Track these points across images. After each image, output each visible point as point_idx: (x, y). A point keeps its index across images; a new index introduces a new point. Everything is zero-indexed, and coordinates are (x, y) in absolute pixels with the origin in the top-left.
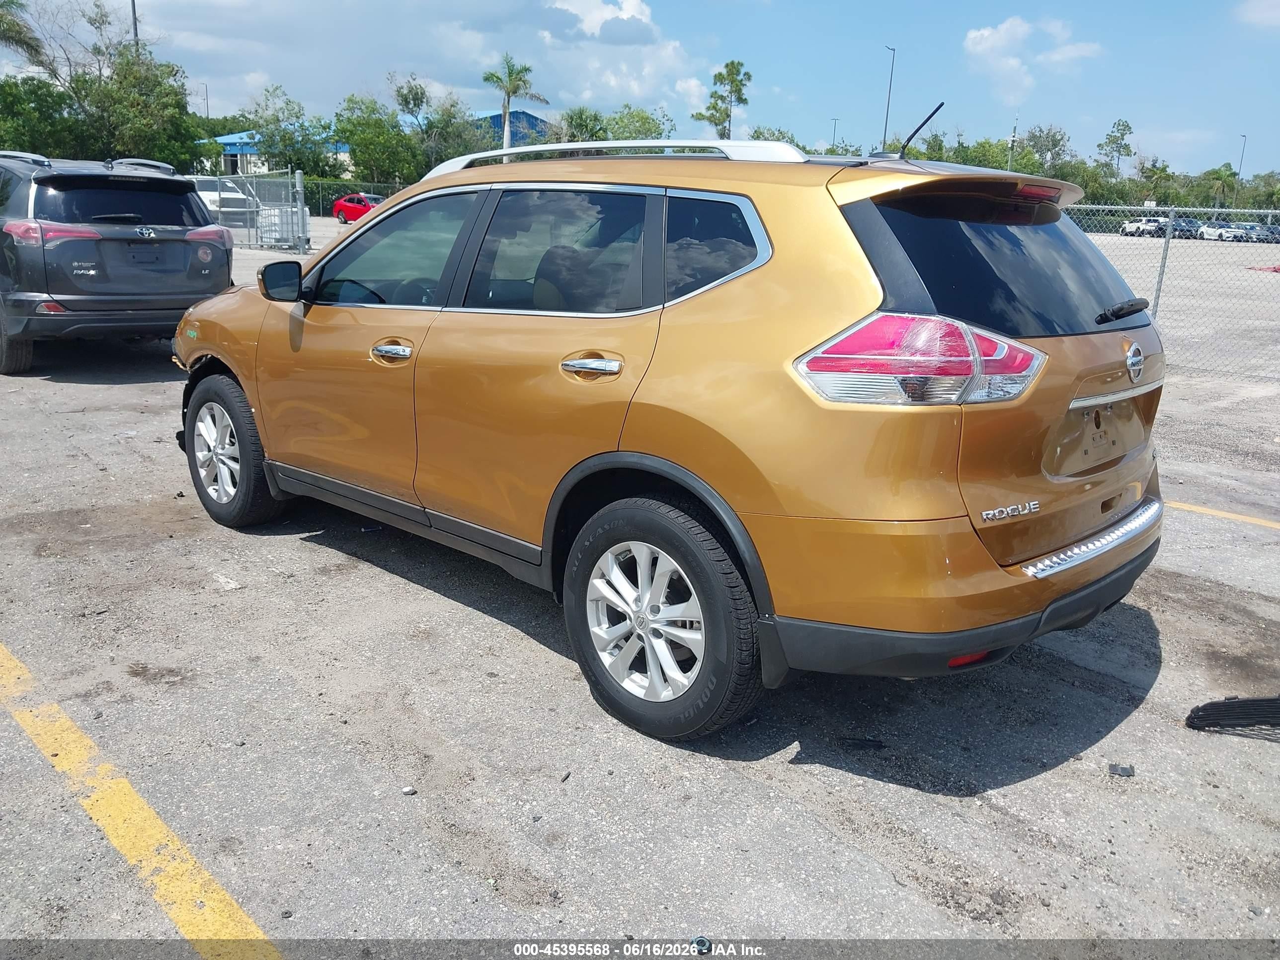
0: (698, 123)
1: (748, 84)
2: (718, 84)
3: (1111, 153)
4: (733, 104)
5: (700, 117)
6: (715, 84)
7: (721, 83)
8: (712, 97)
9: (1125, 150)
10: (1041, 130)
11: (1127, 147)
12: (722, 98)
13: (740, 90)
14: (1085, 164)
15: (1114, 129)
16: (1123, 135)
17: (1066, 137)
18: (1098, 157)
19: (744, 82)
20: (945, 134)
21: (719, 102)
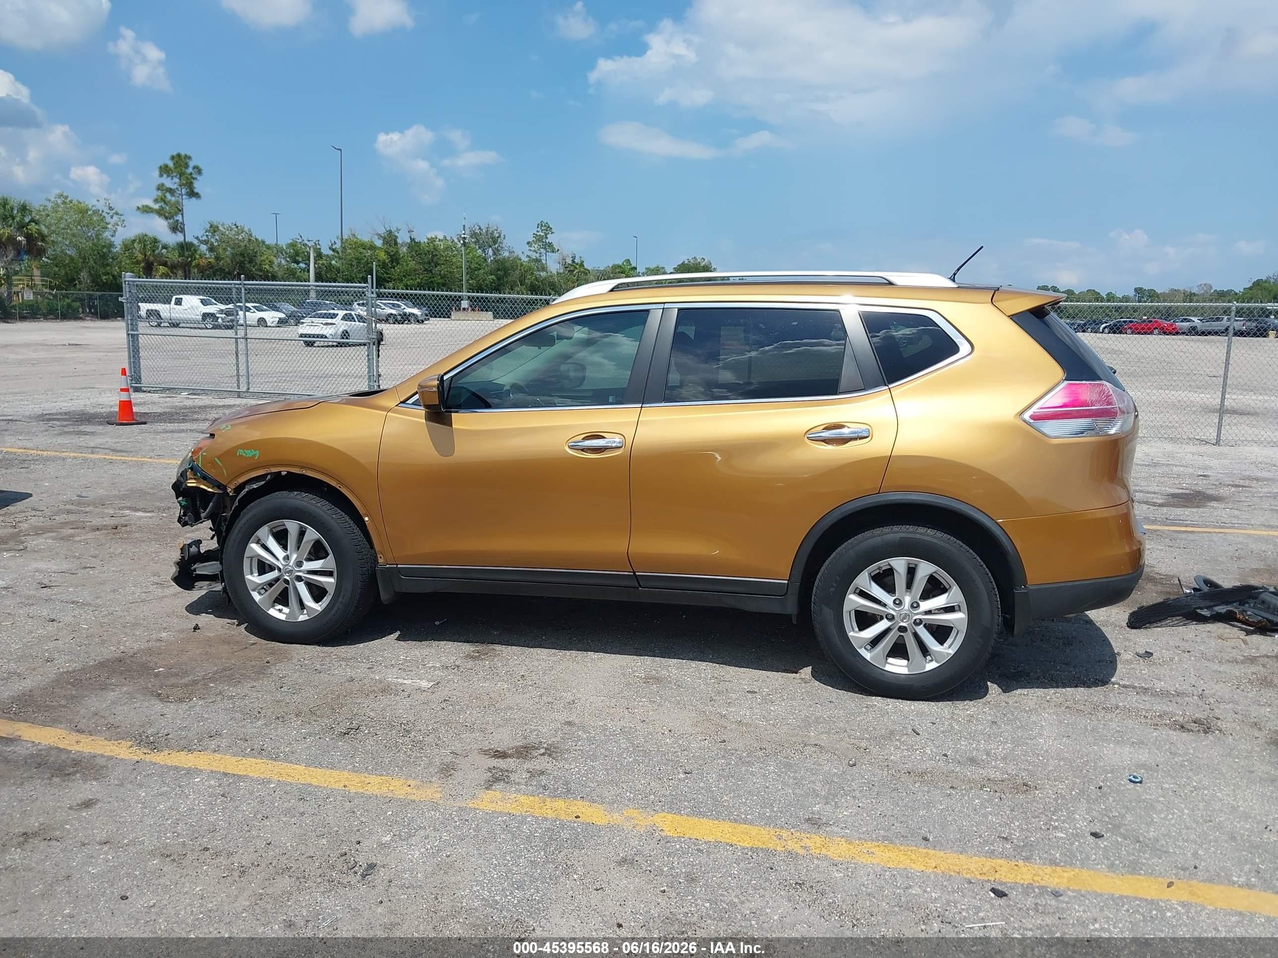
0: (146, 215)
1: (199, 178)
2: (165, 176)
3: (539, 250)
4: (184, 197)
5: (146, 209)
6: (161, 176)
7: (168, 176)
8: (158, 189)
9: (549, 247)
10: (480, 228)
11: (550, 244)
12: (171, 191)
13: (192, 183)
14: (520, 259)
15: (539, 229)
16: (546, 235)
17: (502, 236)
18: (530, 253)
19: (194, 176)
20: (398, 230)
21: (168, 195)
